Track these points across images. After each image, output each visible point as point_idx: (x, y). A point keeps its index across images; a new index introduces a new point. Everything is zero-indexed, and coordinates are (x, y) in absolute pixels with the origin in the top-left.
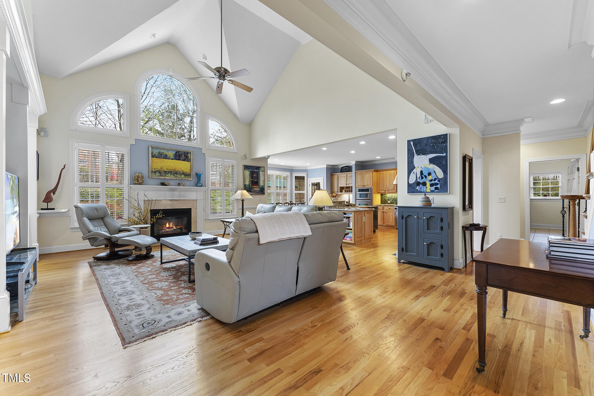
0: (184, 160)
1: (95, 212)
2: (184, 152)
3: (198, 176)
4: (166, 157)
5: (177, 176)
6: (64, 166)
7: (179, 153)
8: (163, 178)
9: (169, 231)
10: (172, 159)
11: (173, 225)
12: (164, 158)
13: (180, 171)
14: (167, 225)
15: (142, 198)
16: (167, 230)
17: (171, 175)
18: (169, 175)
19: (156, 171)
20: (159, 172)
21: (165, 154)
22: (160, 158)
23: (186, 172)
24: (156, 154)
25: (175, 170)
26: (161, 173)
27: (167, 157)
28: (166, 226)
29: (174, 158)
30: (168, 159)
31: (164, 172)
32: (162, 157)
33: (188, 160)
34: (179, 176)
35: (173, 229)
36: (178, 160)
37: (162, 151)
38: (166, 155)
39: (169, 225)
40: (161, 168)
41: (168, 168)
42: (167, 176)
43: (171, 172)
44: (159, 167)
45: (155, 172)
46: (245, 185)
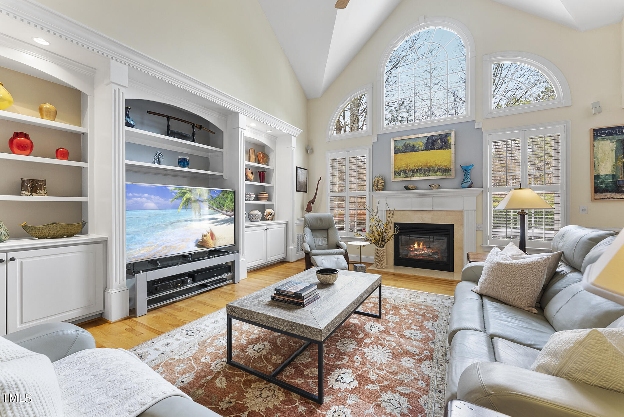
0: (441, 148)
1: (319, 222)
2: (439, 135)
3: (466, 171)
4: (413, 149)
5: (430, 174)
6: (320, 177)
7: (431, 139)
8: (409, 179)
9: (419, 254)
10: (422, 151)
11: (423, 245)
12: (410, 152)
13: (434, 166)
14: (416, 246)
15: (383, 207)
16: (416, 252)
17: (421, 174)
18: (418, 174)
19: (401, 171)
20: (405, 172)
21: (411, 145)
22: (406, 152)
23: (445, 166)
24: (401, 148)
25: (426, 165)
26: (406, 173)
27: (416, 149)
28: (414, 246)
29: (424, 148)
30: (416, 151)
31: (411, 171)
32: (407, 151)
33: (447, 147)
34: (433, 174)
35: (423, 252)
36: (432, 149)
37: (408, 142)
38: (414, 146)
39: (419, 245)
40: (407, 166)
41: (417, 165)
42: (415, 175)
43: (421, 169)
44: (404, 165)
45: (399, 173)
46: (597, 177)
